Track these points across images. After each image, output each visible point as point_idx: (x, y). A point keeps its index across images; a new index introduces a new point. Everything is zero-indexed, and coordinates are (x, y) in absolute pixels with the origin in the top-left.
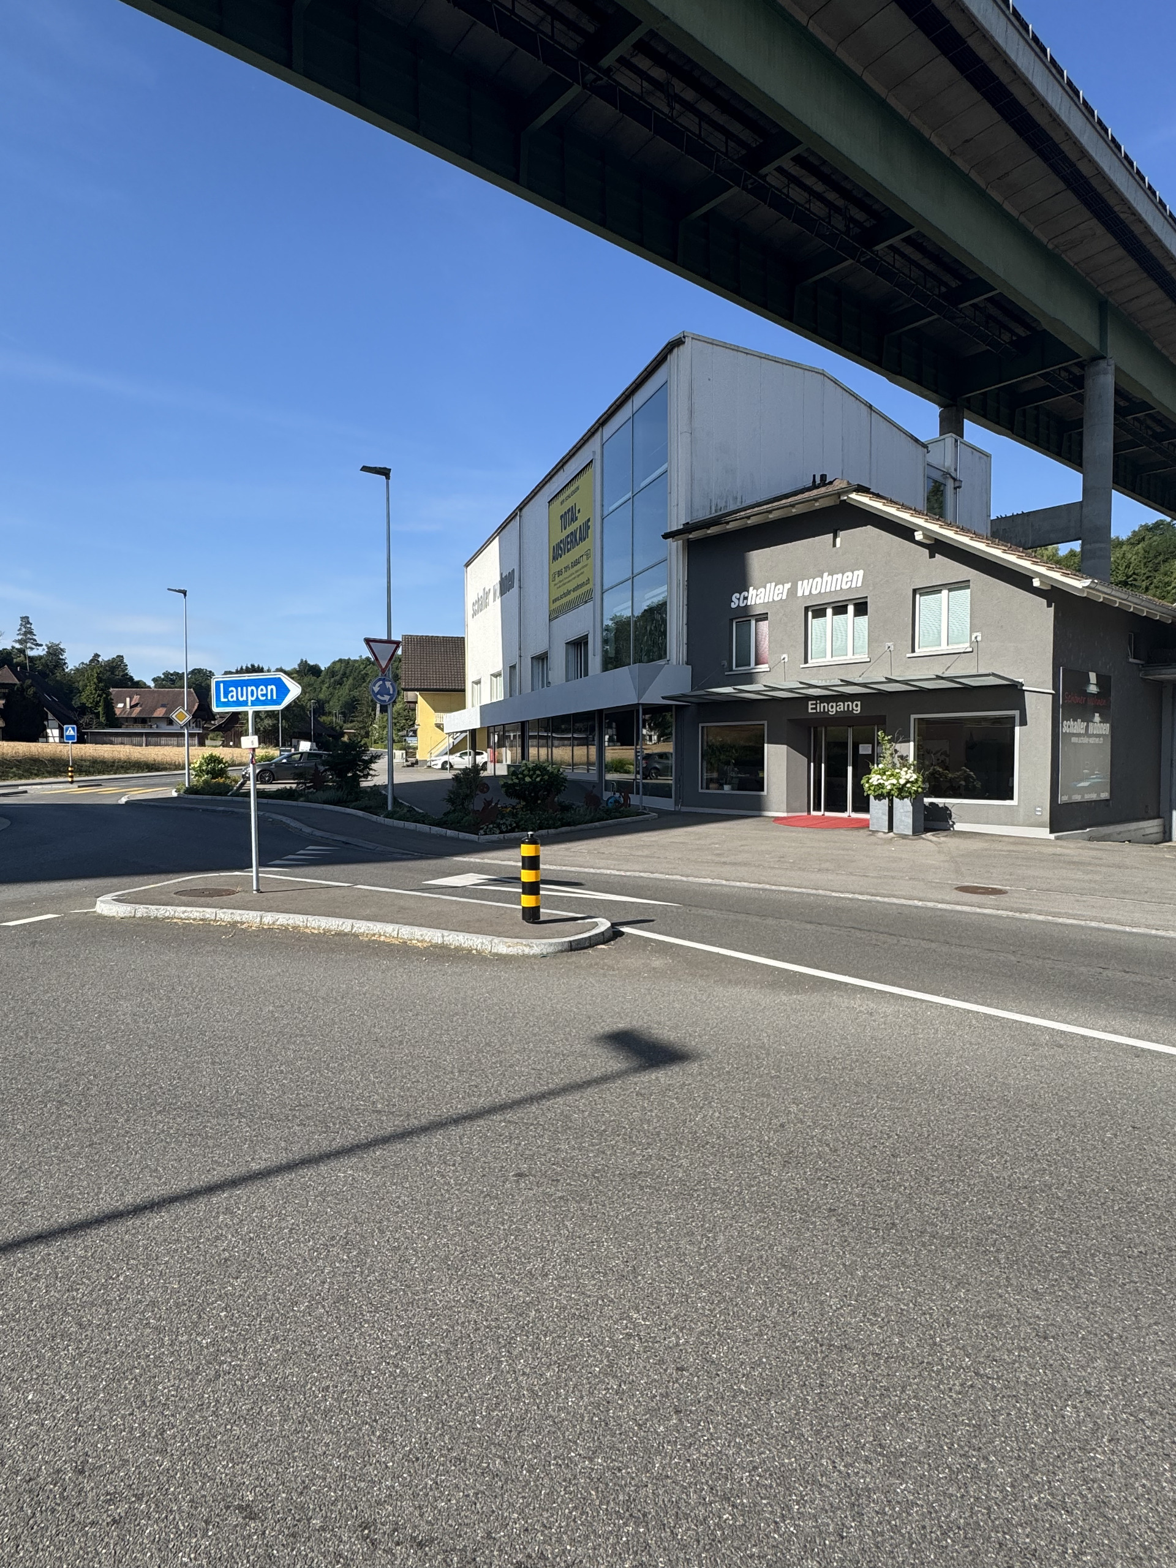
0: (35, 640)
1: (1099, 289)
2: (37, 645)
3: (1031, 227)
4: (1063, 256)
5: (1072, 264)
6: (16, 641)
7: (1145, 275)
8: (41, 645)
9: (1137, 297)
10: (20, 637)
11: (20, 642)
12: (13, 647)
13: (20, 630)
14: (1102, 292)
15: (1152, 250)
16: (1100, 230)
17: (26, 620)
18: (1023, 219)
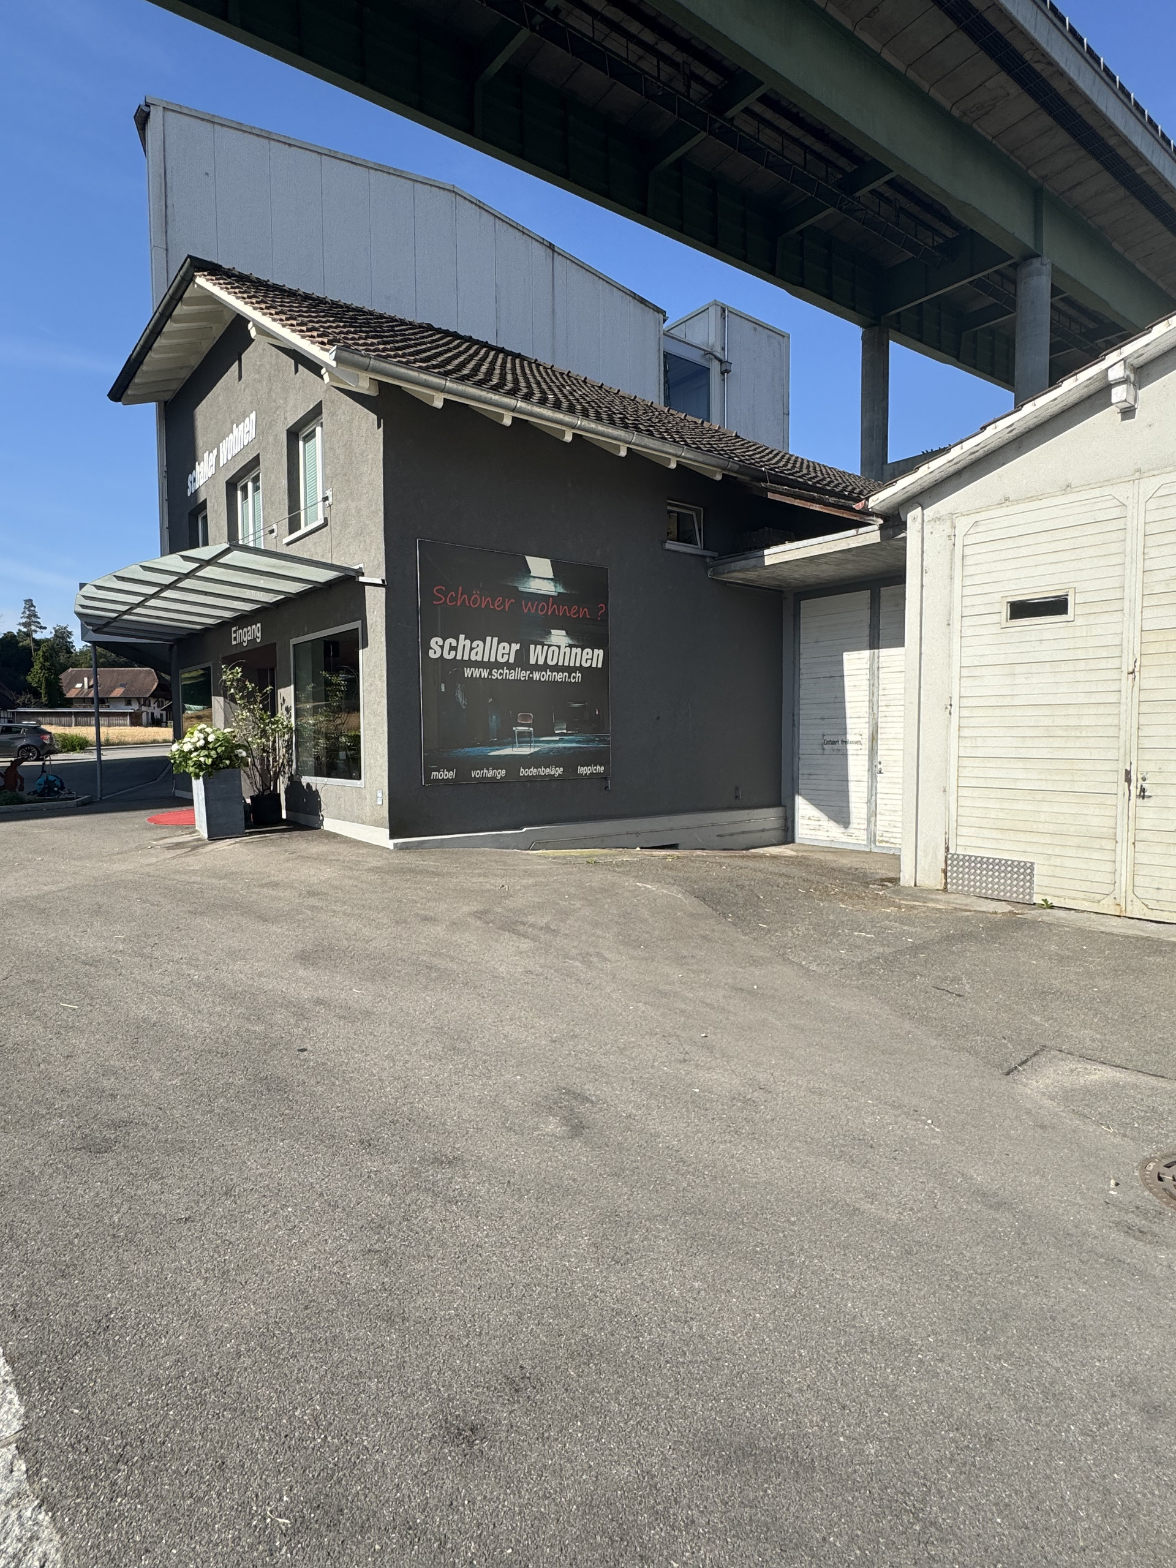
0: (39, 623)
1: (1030, 172)
2: (41, 628)
3: (925, 86)
4: (975, 126)
5: (990, 138)
6: (20, 624)
7: (1083, 152)
8: (45, 628)
9: (1080, 183)
10: (24, 620)
11: (24, 625)
12: (20, 630)
13: (23, 613)
14: (1035, 176)
15: (1085, 117)
16: (1014, 89)
17: (29, 603)
18: (911, 74)
